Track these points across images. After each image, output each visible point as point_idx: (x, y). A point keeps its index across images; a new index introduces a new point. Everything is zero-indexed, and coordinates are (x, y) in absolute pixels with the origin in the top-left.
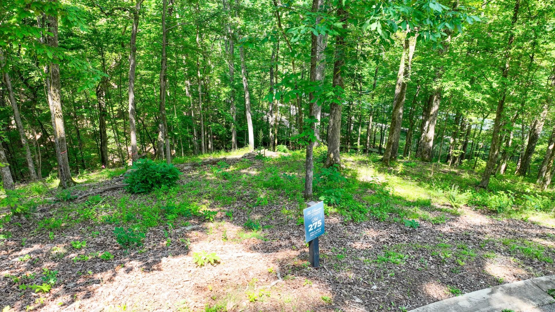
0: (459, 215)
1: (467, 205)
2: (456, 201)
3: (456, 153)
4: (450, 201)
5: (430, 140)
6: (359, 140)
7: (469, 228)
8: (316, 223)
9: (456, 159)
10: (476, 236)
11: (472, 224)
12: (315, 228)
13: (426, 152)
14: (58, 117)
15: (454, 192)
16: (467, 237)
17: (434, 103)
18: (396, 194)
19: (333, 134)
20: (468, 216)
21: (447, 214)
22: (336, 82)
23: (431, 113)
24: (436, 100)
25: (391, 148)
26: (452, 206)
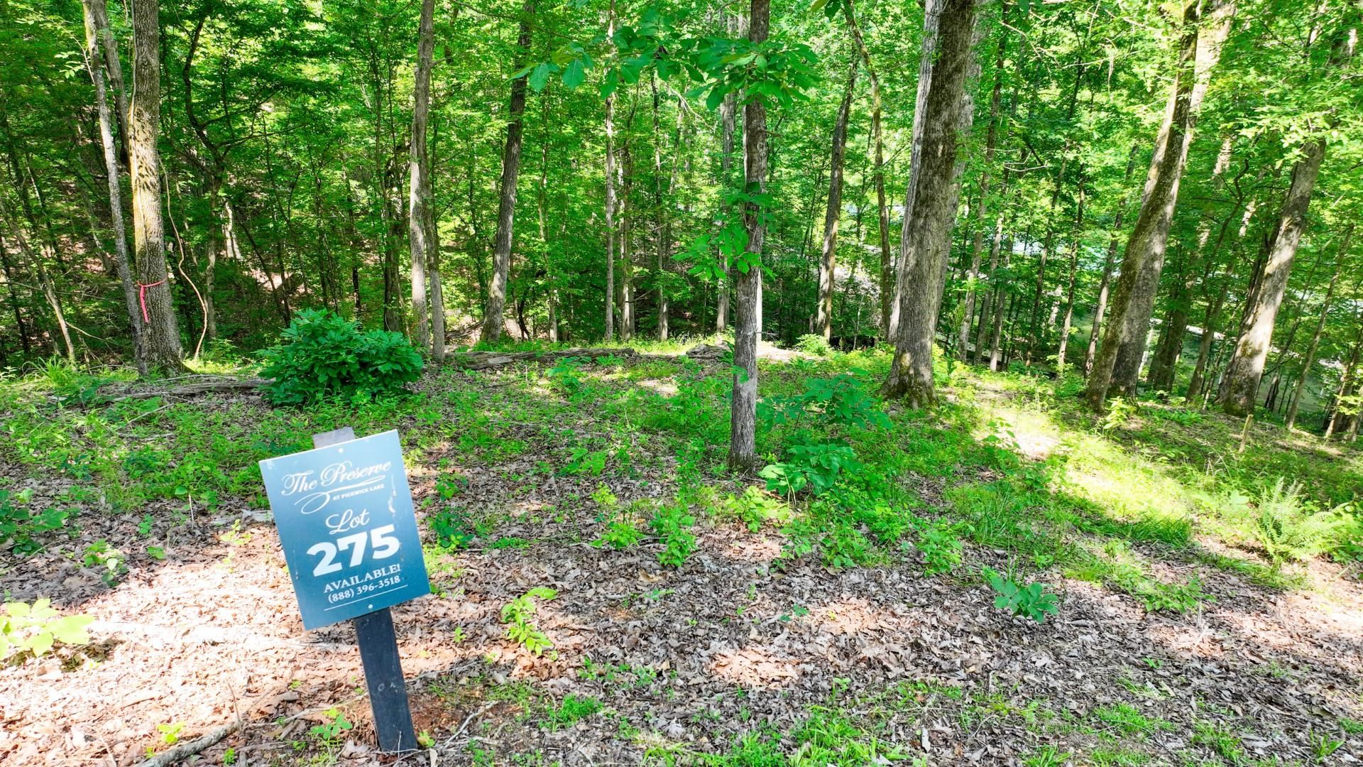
0: (1279, 590)
1: (1328, 557)
2: (1284, 538)
3: (1350, 406)
4: (1263, 536)
5: (1256, 353)
6: (1063, 347)
7: (1304, 649)
8: (360, 540)
9: (1348, 425)
10: (1312, 689)
11: (1325, 630)
12: (356, 560)
13: (1241, 388)
14: (146, 186)
15: (1283, 506)
16: (1269, 691)
17: (1281, 240)
18: (1069, 491)
19: (916, 293)
20: (1317, 599)
21: (1234, 580)
22: (934, 131)
23: (1268, 270)
24: (1289, 231)
25: (1113, 359)
26: (1264, 554)
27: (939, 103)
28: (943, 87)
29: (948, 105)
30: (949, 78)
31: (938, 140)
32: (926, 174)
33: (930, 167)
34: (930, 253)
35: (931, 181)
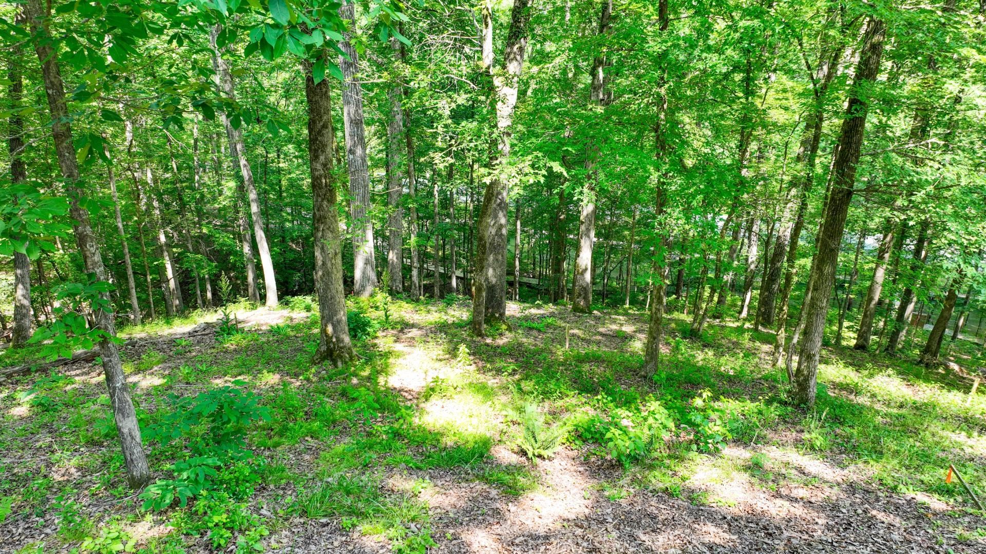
5: (584, 271)
13: (580, 294)
23: (582, 219)
25: (483, 300)
27: (316, 151)
28: (317, 139)
29: (323, 151)
30: (320, 133)
31: (321, 176)
32: (317, 201)
33: (318, 195)
34: (330, 256)
35: (321, 206)
